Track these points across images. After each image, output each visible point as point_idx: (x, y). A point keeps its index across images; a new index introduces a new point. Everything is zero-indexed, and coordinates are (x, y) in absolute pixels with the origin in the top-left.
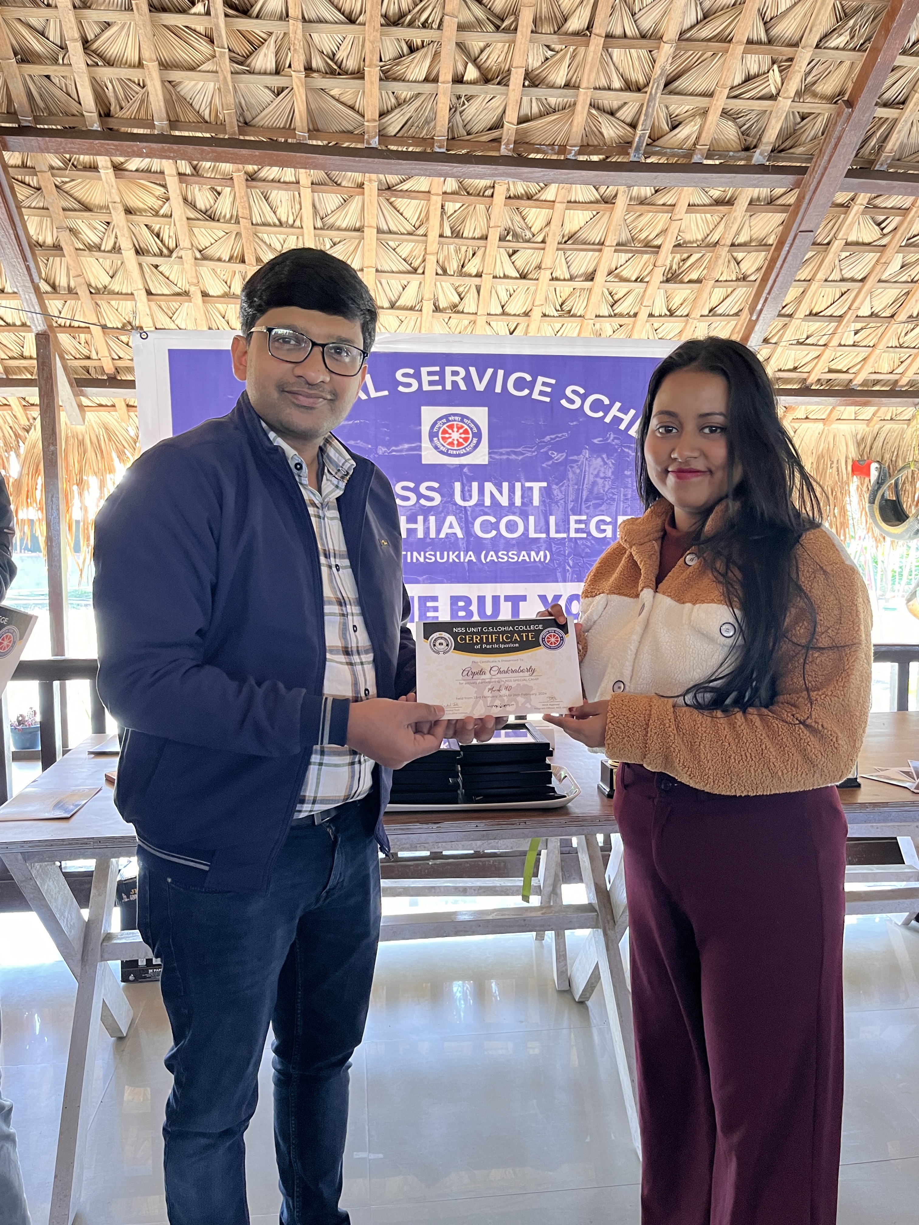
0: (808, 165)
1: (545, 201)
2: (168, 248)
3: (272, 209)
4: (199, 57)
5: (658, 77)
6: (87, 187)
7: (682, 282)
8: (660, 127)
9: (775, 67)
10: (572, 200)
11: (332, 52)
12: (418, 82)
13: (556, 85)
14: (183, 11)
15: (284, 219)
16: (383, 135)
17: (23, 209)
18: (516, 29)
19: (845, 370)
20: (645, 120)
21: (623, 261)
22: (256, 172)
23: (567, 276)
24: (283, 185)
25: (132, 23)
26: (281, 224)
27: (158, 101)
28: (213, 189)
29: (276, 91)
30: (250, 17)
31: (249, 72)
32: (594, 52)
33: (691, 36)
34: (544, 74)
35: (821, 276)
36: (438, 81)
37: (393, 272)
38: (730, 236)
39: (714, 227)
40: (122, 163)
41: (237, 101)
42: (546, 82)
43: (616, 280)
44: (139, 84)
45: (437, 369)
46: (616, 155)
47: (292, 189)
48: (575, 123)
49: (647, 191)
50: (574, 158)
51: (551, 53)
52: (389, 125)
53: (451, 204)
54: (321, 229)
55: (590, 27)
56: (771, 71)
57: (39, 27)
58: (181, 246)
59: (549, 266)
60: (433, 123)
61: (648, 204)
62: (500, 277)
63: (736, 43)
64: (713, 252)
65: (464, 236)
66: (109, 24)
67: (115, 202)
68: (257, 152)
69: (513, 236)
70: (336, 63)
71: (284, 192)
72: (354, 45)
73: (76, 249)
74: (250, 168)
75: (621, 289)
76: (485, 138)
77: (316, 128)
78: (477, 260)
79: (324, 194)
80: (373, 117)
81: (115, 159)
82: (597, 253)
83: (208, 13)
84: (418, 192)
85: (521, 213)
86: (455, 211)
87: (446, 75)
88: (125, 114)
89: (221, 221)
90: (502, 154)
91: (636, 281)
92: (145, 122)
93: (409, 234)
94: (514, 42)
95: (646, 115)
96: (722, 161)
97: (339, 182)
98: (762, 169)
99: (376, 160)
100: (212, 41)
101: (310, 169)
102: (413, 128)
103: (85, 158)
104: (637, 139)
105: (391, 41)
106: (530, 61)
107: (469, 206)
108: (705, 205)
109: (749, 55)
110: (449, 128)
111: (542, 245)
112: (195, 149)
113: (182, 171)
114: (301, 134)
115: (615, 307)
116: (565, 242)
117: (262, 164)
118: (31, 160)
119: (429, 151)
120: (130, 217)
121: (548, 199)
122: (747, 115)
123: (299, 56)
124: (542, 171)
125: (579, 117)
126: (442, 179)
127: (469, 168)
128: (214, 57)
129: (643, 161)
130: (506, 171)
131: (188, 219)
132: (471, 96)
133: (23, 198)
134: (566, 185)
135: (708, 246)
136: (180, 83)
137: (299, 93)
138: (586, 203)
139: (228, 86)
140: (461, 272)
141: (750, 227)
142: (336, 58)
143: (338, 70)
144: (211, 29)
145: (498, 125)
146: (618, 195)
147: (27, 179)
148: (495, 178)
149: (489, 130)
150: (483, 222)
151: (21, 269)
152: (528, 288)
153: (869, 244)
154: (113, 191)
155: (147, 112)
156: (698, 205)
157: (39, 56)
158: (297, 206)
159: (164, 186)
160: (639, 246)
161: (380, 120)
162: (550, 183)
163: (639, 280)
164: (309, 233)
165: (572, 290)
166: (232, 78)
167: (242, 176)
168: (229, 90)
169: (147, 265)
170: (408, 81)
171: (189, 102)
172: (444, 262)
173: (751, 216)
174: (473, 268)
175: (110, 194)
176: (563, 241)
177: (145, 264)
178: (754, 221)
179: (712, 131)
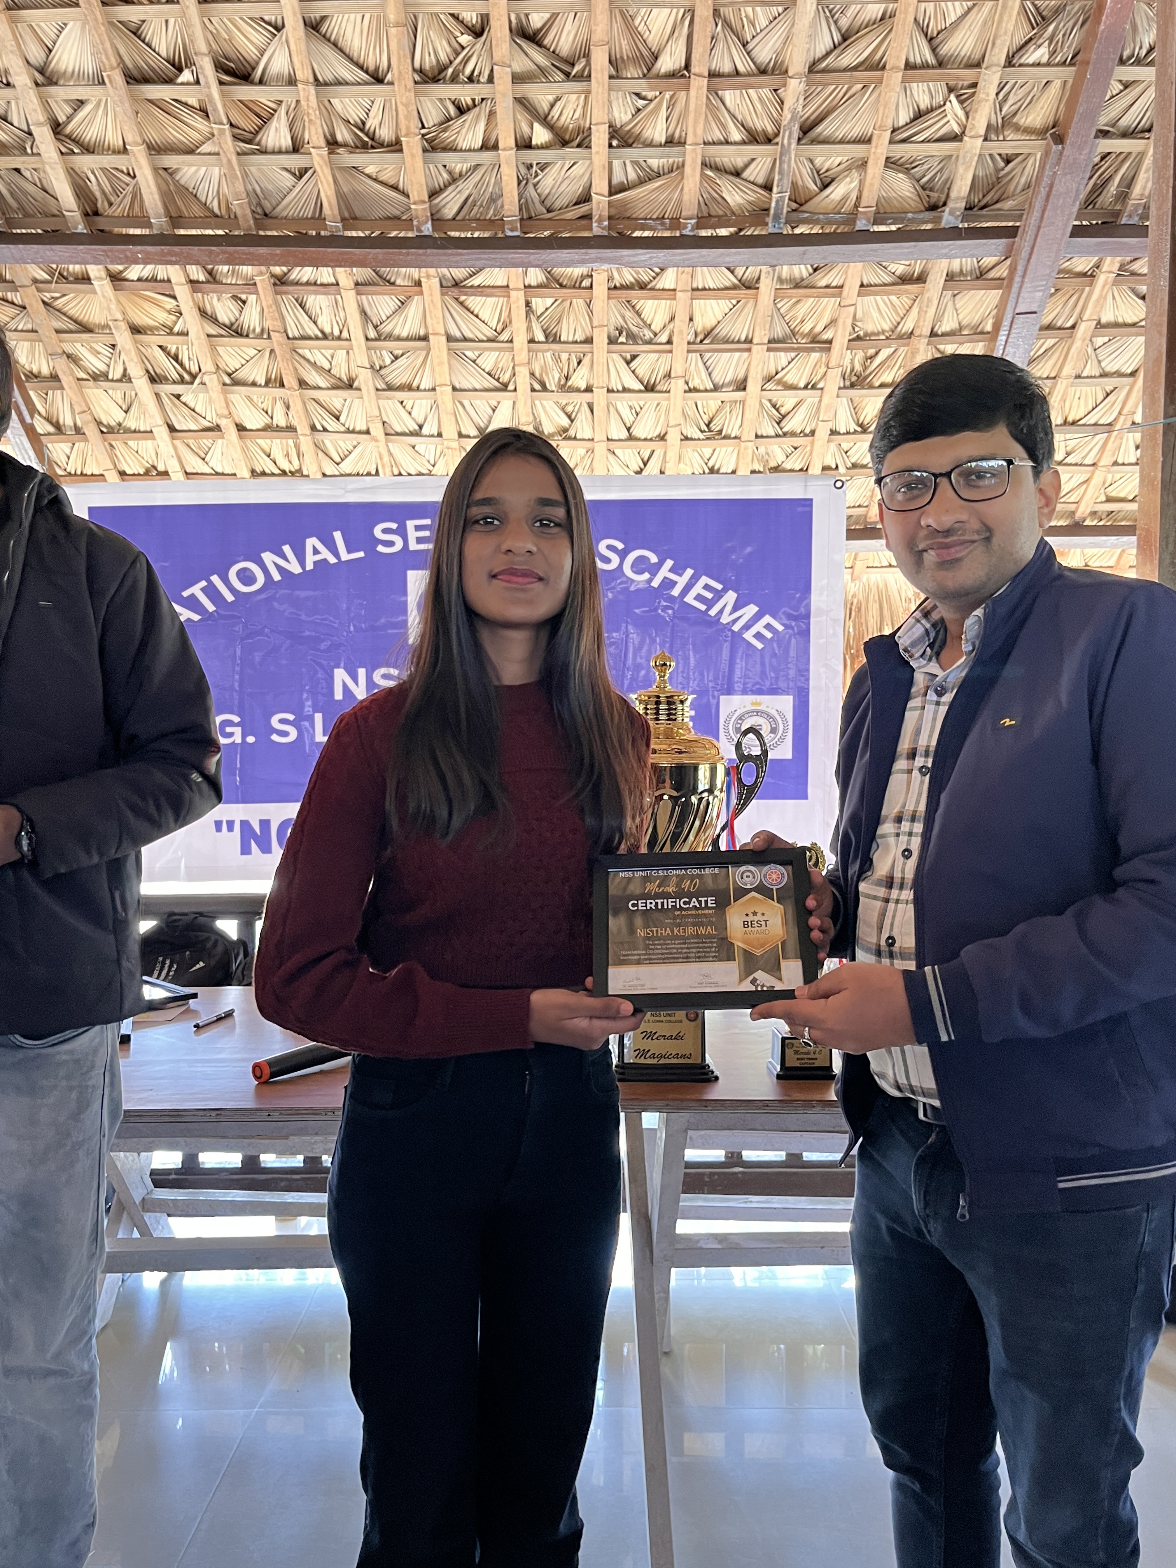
0: (1018, 224)
1: (663, 290)
2: (190, 373)
3: (310, 318)
4: (196, 136)
5: (789, 123)
6: (82, 302)
7: (871, 387)
8: (805, 188)
9: (952, 97)
10: (700, 287)
11: (361, 120)
12: (474, 150)
13: (655, 142)
14: (169, 81)
15: (327, 330)
16: (436, 219)
17: (9, 333)
18: (589, 76)
19: (1131, 498)
20: (780, 180)
21: (784, 362)
22: (285, 275)
23: (710, 386)
24: (321, 289)
25: (108, 98)
26: (325, 337)
27: (152, 194)
28: (235, 298)
29: (297, 173)
30: (252, 83)
31: (264, 152)
32: (697, 97)
33: (828, 65)
34: (637, 130)
35: (1068, 370)
36: (498, 148)
37: (476, 390)
38: (926, 323)
39: (905, 312)
40: (119, 272)
41: (249, 189)
42: (642, 140)
43: (779, 388)
44: (129, 174)
46: (750, 226)
47: (331, 292)
48: (686, 189)
49: (802, 271)
50: (691, 234)
51: (641, 103)
52: (444, 206)
53: (538, 300)
54: (376, 340)
55: (687, 67)
56: (948, 103)
58: (205, 370)
59: (680, 374)
60: (500, 201)
61: (806, 287)
62: (618, 391)
63: (891, 69)
64: (908, 345)
65: (562, 339)
66: (81, 103)
67: (116, 320)
68: (278, 251)
69: (627, 336)
70: (367, 135)
71: (323, 297)
72: (386, 110)
73: (78, 379)
74: (278, 270)
75: (787, 400)
76: (571, 215)
77: (353, 216)
78: (583, 370)
79: (374, 297)
80: (422, 198)
81: (108, 267)
82: (746, 354)
83: (198, 82)
84: (493, 287)
85: (633, 307)
86: (547, 309)
87: (507, 141)
88: (116, 211)
89: (251, 336)
90: (597, 234)
91: (806, 387)
92: (141, 220)
93: (491, 340)
94: (590, 91)
95: (780, 173)
96: (900, 226)
97: (393, 281)
98: (954, 234)
99: (429, 251)
100: (208, 117)
101: (349, 267)
102: (476, 208)
103: (75, 269)
104: (773, 205)
105: (432, 101)
106: (616, 114)
107: (563, 301)
108: (885, 285)
109: (915, 85)
110: (520, 205)
111: (668, 347)
112: (205, 250)
113: (195, 277)
114: (333, 224)
115: (783, 424)
116: (701, 341)
117: (290, 264)
118: (10, 273)
119: (500, 235)
120: (138, 337)
121: (667, 287)
122: (923, 164)
123: (316, 129)
124: (648, 253)
125: (690, 181)
126: (521, 270)
128: (213, 135)
129: (790, 232)
130: (599, 255)
131: (209, 336)
132: (545, 163)
133: (8, 319)
134: (687, 269)
135: (900, 337)
136: (178, 169)
137: (324, 176)
138: (719, 289)
139: (234, 170)
141: (956, 310)
142: (367, 127)
143: (370, 142)
144: (205, 100)
145: (585, 198)
146: (762, 278)
147: (9, 296)
148: (588, 265)
149: (575, 204)
150: (584, 321)
152: (658, 404)
153: (1134, 325)
154: (113, 306)
155: (141, 208)
156: (876, 285)
157: (4, 146)
158: (342, 314)
159: (174, 298)
160: (803, 341)
161: (430, 201)
162: (667, 268)
163: (810, 387)
164: (359, 346)
165: (720, 403)
166: (239, 161)
167: (267, 280)
168: (236, 175)
169: (166, 394)
170: (461, 150)
171: (192, 193)
172: (541, 375)
173: (955, 296)
174: (580, 381)
175: (109, 309)
176: (698, 340)
177: (163, 394)
178: (960, 302)
179: (876, 186)
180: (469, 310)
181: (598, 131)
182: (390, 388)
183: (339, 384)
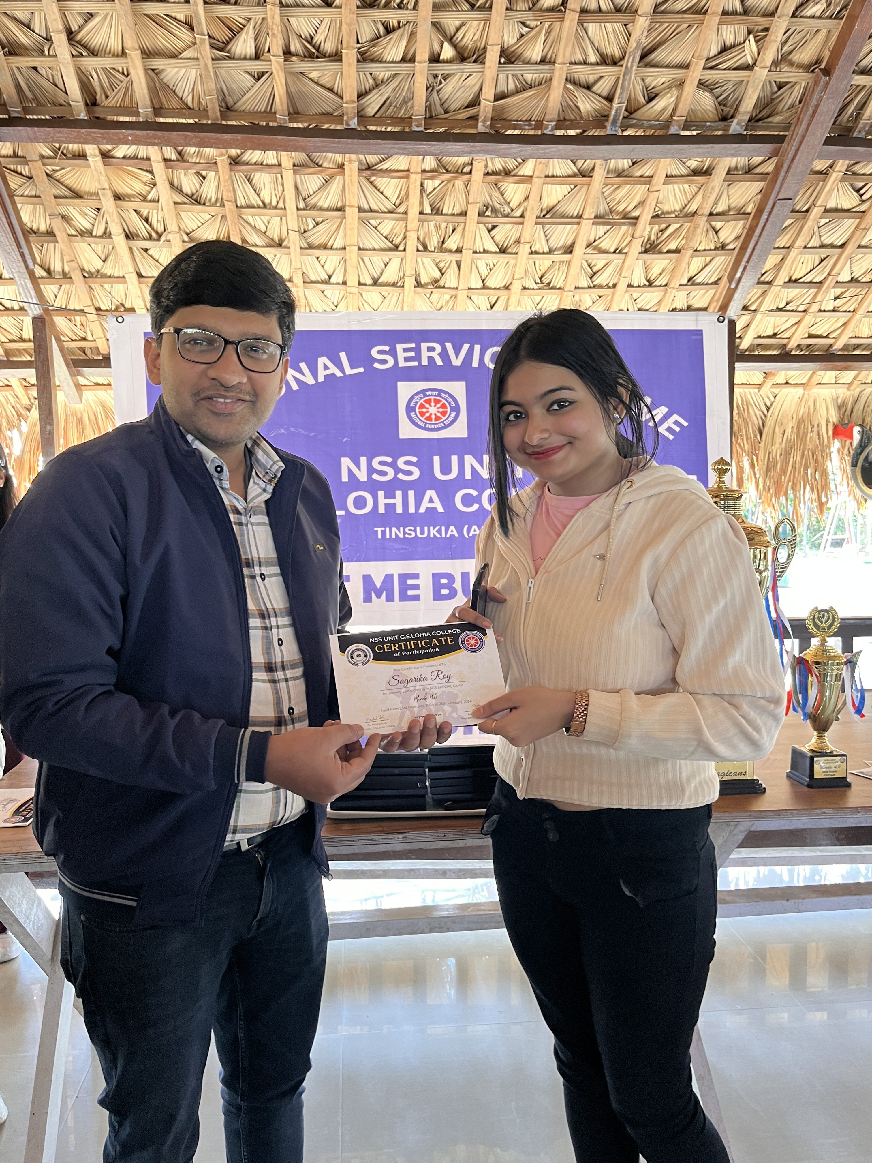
0: (786, 133)
1: (523, 176)
2: (157, 232)
3: (255, 191)
4: (180, 44)
5: (634, 50)
6: (77, 174)
7: (660, 252)
8: (636, 100)
9: (751, 37)
10: (550, 175)
11: (310, 35)
12: (396, 62)
13: (532, 61)
15: (267, 201)
16: (361, 116)
17: (16, 198)
18: (491, 7)
19: (825, 335)
20: (621, 93)
21: (602, 233)
22: (239, 156)
23: (546, 249)
24: (266, 168)
25: (114, 13)
26: (265, 206)
27: (142, 89)
28: (198, 173)
29: (256, 76)
30: (229, 3)
31: (231, 58)
32: (569, 27)
33: (665, 7)
34: (520, 51)
35: (800, 243)
36: (414, 61)
37: (375, 250)
38: (708, 206)
39: (691, 197)
40: (110, 151)
41: (219, 87)
42: (522, 59)
43: (595, 252)
44: (123, 73)
45: (413, 345)
46: (593, 129)
47: (275, 171)
48: (551, 98)
49: (625, 163)
50: (551, 133)
51: (525, 30)
52: (368, 106)
53: (430, 182)
54: (304, 209)
55: (564, 3)
56: (747, 41)
57: (25, 20)
58: (169, 230)
59: (528, 241)
60: (411, 103)
61: (626, 176)
62: (480, 252)
63: (712, 14)
64: (691, 222)
65: (444, 212)
66: (91, 16)
67: (104, 189)
68: (239, 137)
69: (492, 211)
70: (314, 47)
71: (267, 175)
72: (332, 28)
73: (69, 235)
74: (234, 152)
75: (599, 261)
76: (462, 116)
77: (296, 111)
78: (456, 236)
79: (306, 176)
80: (353, 99)
81: (102, 147)
82: (575, 226)
83: (187, 2)
84: (397, 171)
85: (499, 189)
86: (434, 189)
87: (422, 55)
88: (111, 102)
89: (207, 204)
90: (480, 131)
91: (614, 252)
92: (130, 110)
93: (390, 212)
94: (489, 20)
95: (622, 88)
96: (699, 132)
97: (320, 164)
98: (739, 139)
99: (356, 141)
100: (192, 29)
101: (291, 152)
102: (392, 108)
103: (74, 147)
104: (613, 112)
105: (368, 22)
106: (506, 38)
107: (448, 183)
108: (682, 176)
109: (725, 27)
110: (426, 107)
111: (520, 220)
112: (178, 135)
113: (167, 156)
114: (282, 117)
115: (594, 279)
116: (544, 216)
117: (245, 148)
118: (22, 150)
119: (407, 130)
120: (119, 202)
121: (526, 174)
122: (723, 86)
123: (277, 41)
124: (519, 147)
125: (556, 92)
126: (421, 157)
127: (446, 146)
128: (194, 44)
129: (620, 134)
130: (483, 148)
131: (175, 203)
132: (448, 74)
133: (16, 187)
134: (543, 160)
135: (686, 216)
136: (163, 70)
137: (279, 77)
138: (563, 177)
139: (209, 72)
140: (442, 248)
141: (728, 196)
142: (314, 41)
143: (316, 53)
144: (191, 16)
145: (475, 102)
146: (596, 169)
147: (19, 168)
148: (472, 155)
149: (466, 107)
150: (462, 199)
151: (16, 255)
152: (508, 263)
153: (848, 210)
154: (102, 178)
155: (131, 100)
156: (676, 176)
157: (26, 48)
158: (280, 188)
159: (151, 172)
160: (617, 218)
161: (358, 101)
162: (528, 159)
163: (617, 251)
164: (292, 214)
165: (551, 263)
166: (213, 64)
167: (226, 160)
168: (210, 76)
169: (137, 248)
170: (385, 62)
171: (172, 90)
172: (424, 239)
173: (729, 185)
174: (453, 244)
175: (99, 181)
176: (542, 215)
177: (135, 248)
178: (732, 190)
179: (689, 102)
180: (376, 188)
181: (492, 50)
182: (311, 247)
183: (272, 243)
